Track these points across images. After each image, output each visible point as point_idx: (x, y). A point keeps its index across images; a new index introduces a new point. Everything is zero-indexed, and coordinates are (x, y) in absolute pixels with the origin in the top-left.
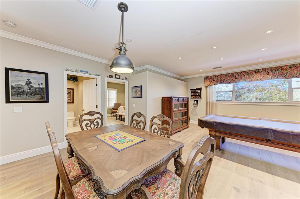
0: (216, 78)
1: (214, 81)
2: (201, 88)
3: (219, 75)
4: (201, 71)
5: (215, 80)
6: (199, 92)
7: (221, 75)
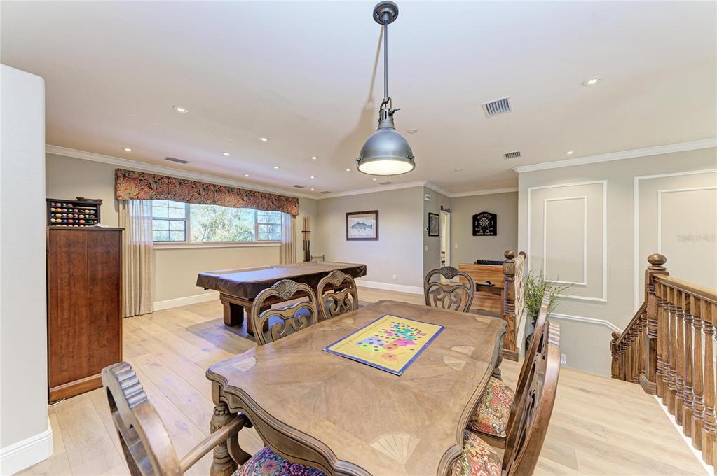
0: (156, 182)
1: (150, 188)
2: (100, 201)
3: (162, 177)
4: (128, 150)
5: (154, 186)
6: (90, 214)
7: (169, 178)
